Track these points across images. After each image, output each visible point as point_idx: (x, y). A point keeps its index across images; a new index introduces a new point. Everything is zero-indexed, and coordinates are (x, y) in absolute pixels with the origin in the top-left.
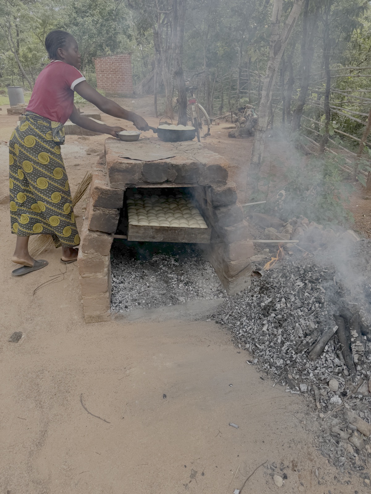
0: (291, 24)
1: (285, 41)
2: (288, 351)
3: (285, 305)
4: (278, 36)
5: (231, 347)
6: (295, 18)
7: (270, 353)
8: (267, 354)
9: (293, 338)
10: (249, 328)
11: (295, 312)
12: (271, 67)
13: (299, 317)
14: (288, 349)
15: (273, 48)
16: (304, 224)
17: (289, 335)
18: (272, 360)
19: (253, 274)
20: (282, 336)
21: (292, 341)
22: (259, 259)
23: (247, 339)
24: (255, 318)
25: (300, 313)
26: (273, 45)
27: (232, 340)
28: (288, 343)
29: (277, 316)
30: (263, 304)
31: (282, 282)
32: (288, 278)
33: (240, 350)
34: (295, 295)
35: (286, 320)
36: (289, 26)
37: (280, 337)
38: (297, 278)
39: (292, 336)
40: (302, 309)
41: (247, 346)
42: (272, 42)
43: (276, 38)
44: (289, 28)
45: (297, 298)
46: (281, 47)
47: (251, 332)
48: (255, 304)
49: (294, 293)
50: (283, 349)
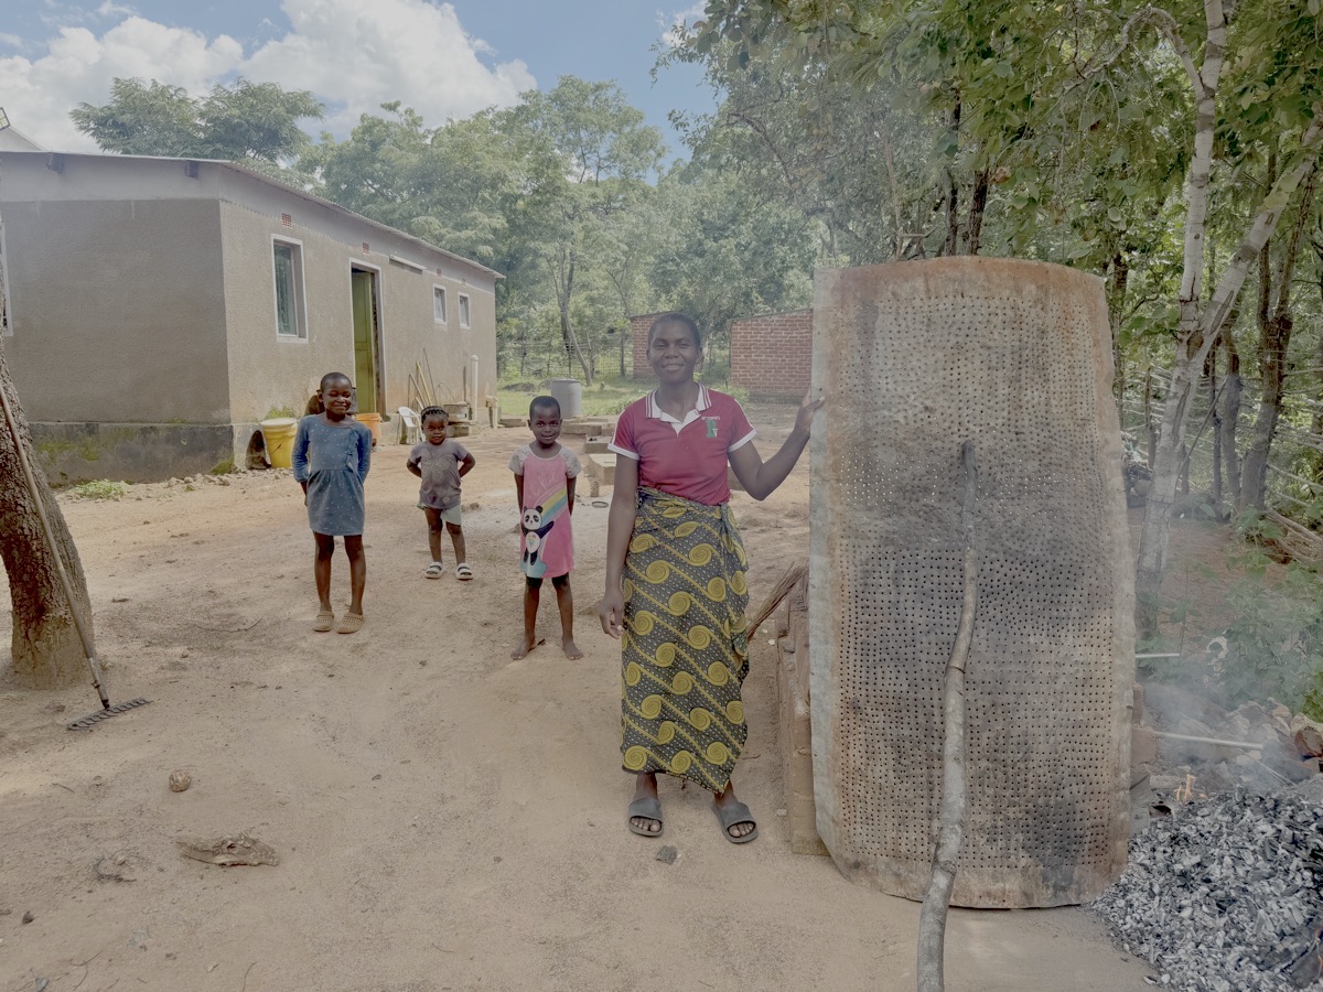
0: (1223, 302)
1: (1212, 333)
2: (1241, 963)
3: (1232, 870)
4: (1196, 323)
5: (1107, 947)
6: (1232, 292)
7: (1199, 967)
8: (1192, 967)
9: (1253, 940)
10: (1148, 914)
11: (1256, 885)
12: (1182, 378)
13: (1264, 897)
14: (1240, 960)
15: (1185, 343)
16: (1278, 718)
17: (1243, 930)
18: (1203, 979)
19: (1154, 811)
20: (1227, 932)
21: (1249, 945)
22: (1166, 784)
23: (1142, 934)
24: (1161, 894)
25: (1268, 889)
26: (1186, 338)
27: (1109, 935)
28: (1242, 948)
29: (1212, 891)
30: (1178, 867)
31: (1224, 824)
32: (1238, 817)
33: (1129, 956)
34: (1254, 852)
35: (1234, 901)
36: (1220, 306)
37: (1221, 934)
38: (1258, 817)
39: (1250, 934)
40: (1271, 880)
41: (1145, 949)
42: (1182, 333)
43: (1192, 326)
44: (1219, 308)
45: (1260, 858)
46: (1202, 342)
47: (1152, 921)
48: (1161, 865)
49: (1252, 848)
50: (1229, 958)
